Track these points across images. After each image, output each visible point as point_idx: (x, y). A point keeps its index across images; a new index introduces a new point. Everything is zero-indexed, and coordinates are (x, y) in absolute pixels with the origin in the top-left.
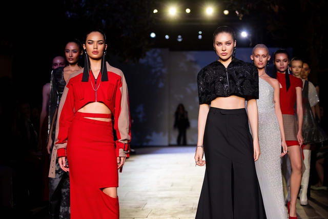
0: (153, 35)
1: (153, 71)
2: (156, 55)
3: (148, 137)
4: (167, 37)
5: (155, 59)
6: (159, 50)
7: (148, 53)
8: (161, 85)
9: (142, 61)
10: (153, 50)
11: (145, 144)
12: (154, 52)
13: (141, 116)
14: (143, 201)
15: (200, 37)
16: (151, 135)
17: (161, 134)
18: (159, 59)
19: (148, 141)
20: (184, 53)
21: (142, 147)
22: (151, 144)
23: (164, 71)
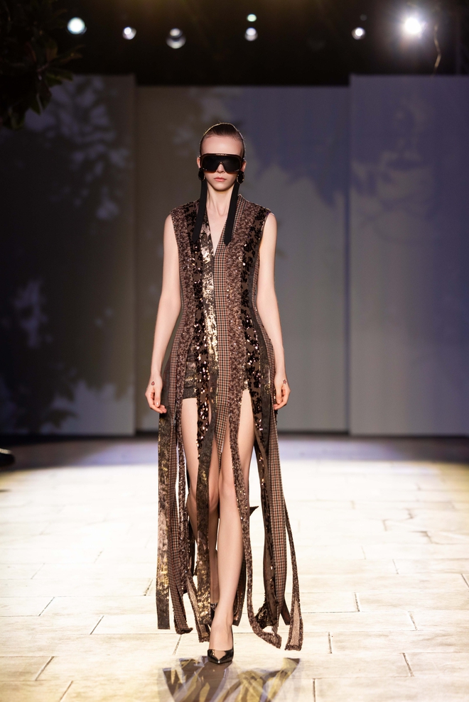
0: (76, 26)
1: (79, 157)
2: (88, 98)
3: (60, 403)
4: (129, 33)
5: (82, 115)
6: (98, 82)
7: (57, 92)
8: (107, 210)
9: (36, 120)
10: (78, 79)
11: (47, 429)
12: (80, 89)
13: (31, 325)
14: (40, 649)
15: (251, 34)
16: (70, 396)
17: (109, 390)
18: (99, 116)
19: (59, 416)
20: (193, 91)
21: (36, 439)
22: (68, 427)
23: (117, 157)
